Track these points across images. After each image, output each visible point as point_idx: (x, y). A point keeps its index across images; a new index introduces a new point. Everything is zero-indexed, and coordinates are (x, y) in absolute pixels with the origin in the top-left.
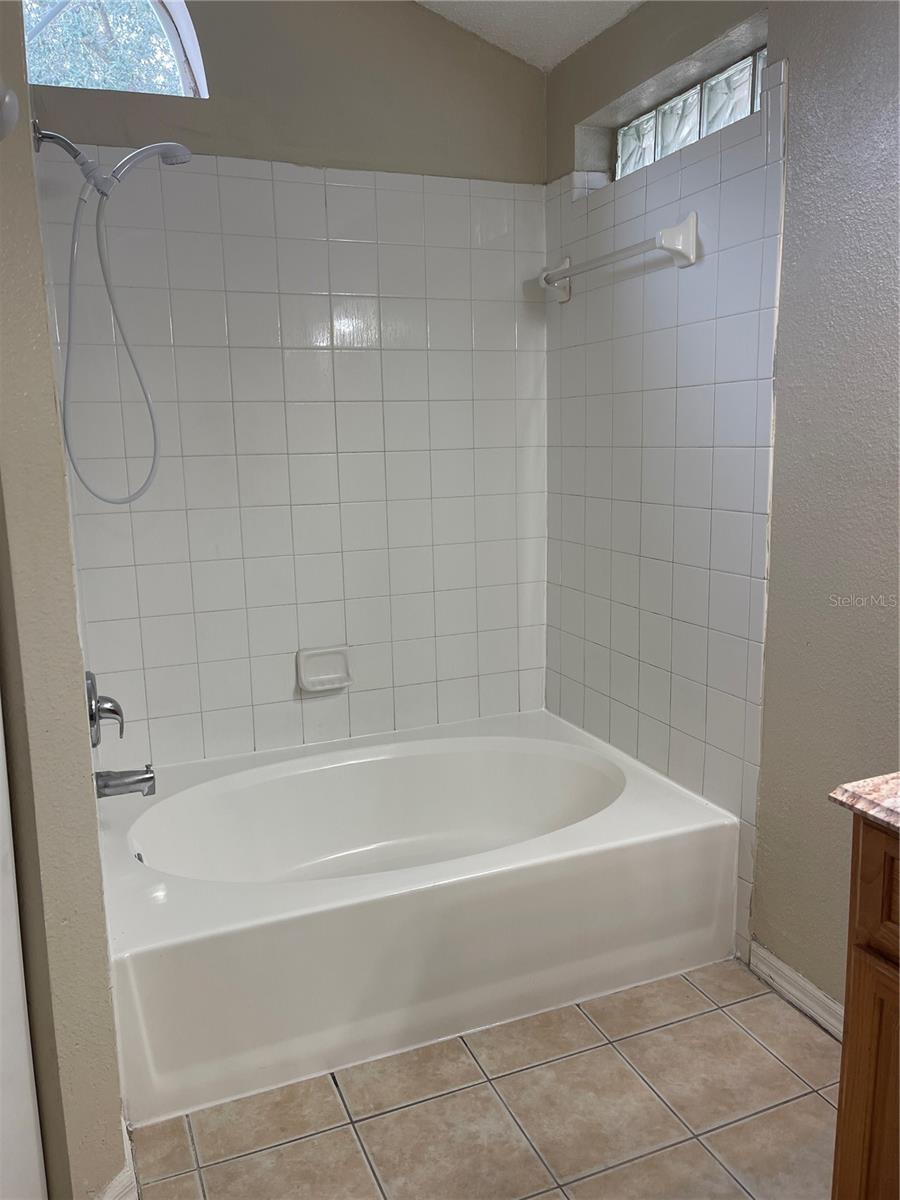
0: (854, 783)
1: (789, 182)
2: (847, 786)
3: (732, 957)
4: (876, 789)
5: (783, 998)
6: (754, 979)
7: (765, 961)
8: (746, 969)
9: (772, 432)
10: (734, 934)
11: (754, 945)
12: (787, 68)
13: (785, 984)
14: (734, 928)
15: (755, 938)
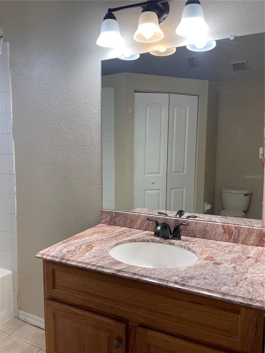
0: (43, 251)
1: (12, 77)
2: (41, 252)
3: (13, 317)
4: (49, 251)
5: (29, 324)
6: (20, 322)
7: (23, 315)
8: (17, 319)
9: (14, 150)
10: (13, 309)
11: (19, 310)
12: (9, 44)
13: (29, 320)
14: (13, 308)
15: (19, 309)
